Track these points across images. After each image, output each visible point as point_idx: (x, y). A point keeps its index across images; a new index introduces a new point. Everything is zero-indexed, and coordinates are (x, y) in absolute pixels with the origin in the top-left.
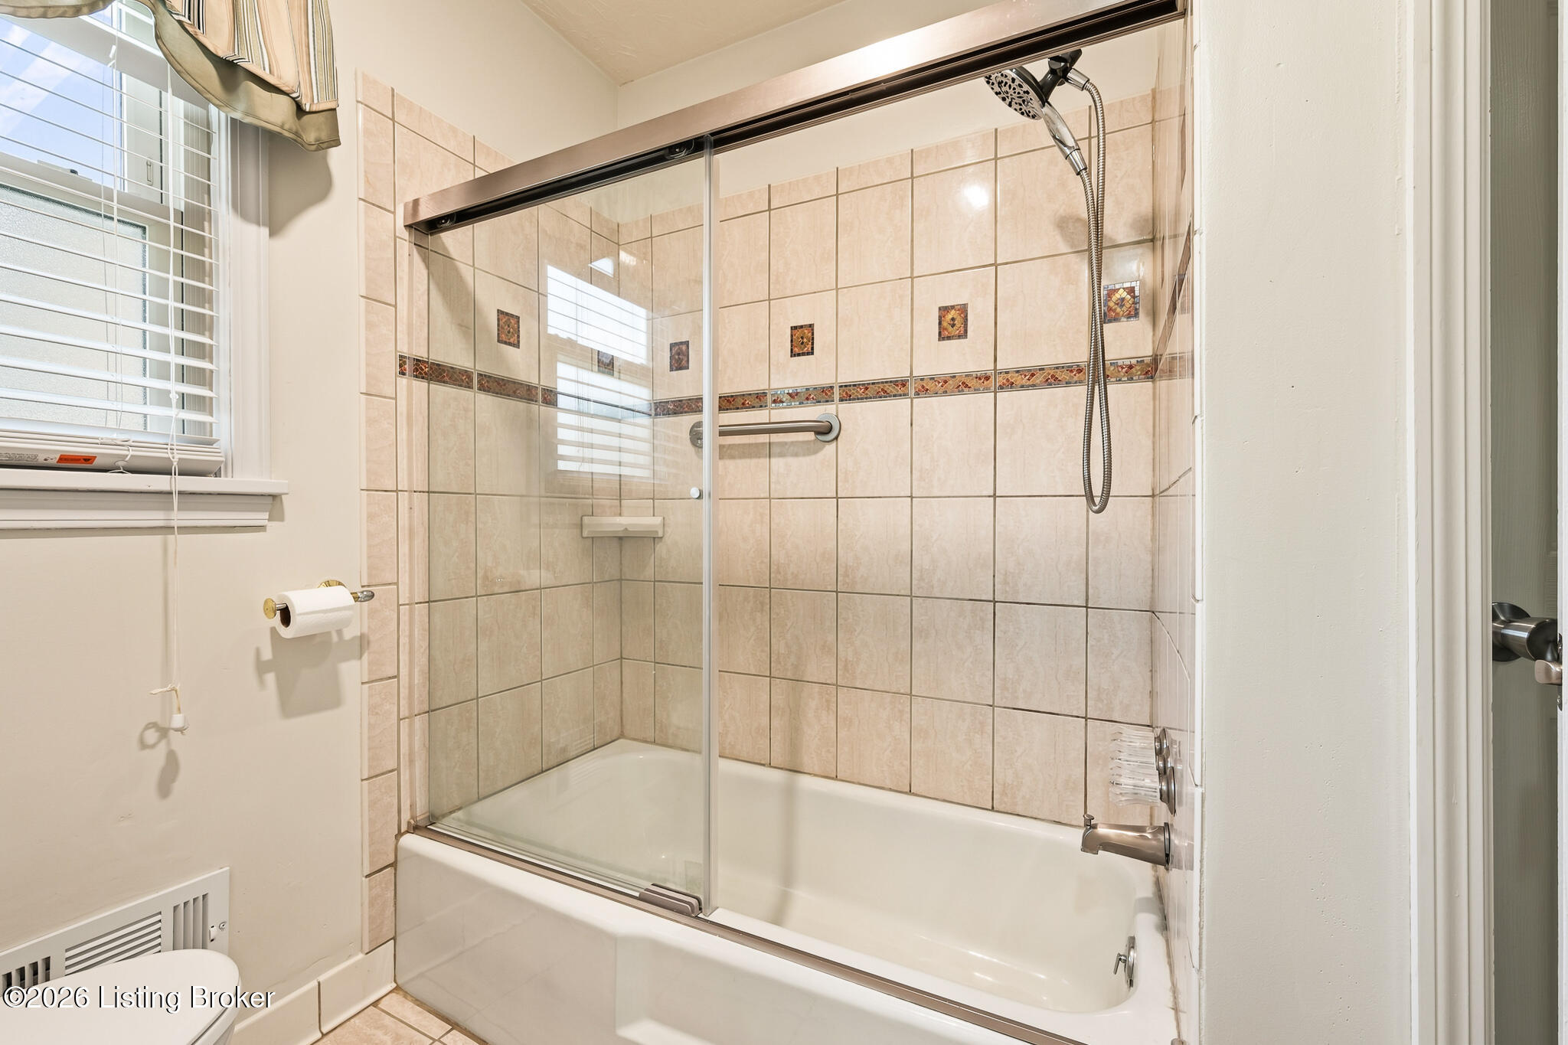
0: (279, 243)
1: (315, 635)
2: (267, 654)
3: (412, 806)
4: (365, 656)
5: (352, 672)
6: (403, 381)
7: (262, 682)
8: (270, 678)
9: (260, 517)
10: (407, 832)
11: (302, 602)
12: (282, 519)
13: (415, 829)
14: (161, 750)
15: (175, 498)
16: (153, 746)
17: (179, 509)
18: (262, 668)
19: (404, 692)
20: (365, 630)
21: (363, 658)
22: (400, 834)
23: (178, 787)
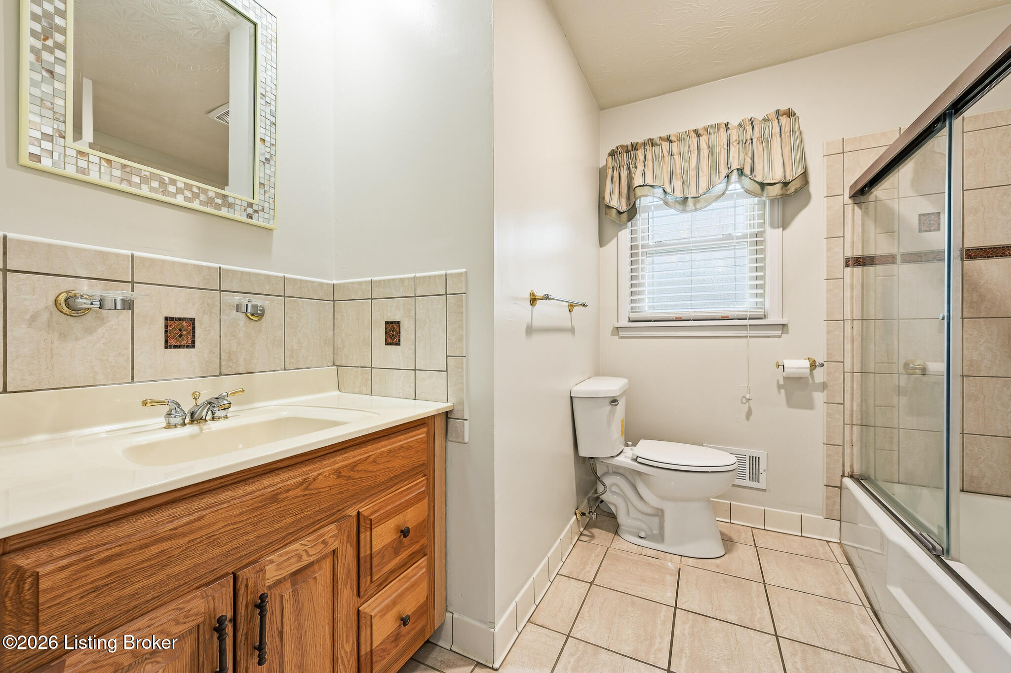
0: (787, 231)
1: (802, 377)
2: (781, 382)
3: (852, 466)
4: (825, 392)
5: (819, 397)
6: (849, 269)
7: (779, 392)
8: (783, 391)
9: (779, 333)
10: (848, 477)
11: (788, 363)
12: (787, 333)
13: (851, 476)
14: (747, 405)
15: (748, 326)
16: (744, 403)
17: (750, 330)
18: (780, 387)
19: (847, 413)
20: (825, 380)
21: (824, 392)
22: (843, 476)
23: (752, 418)
